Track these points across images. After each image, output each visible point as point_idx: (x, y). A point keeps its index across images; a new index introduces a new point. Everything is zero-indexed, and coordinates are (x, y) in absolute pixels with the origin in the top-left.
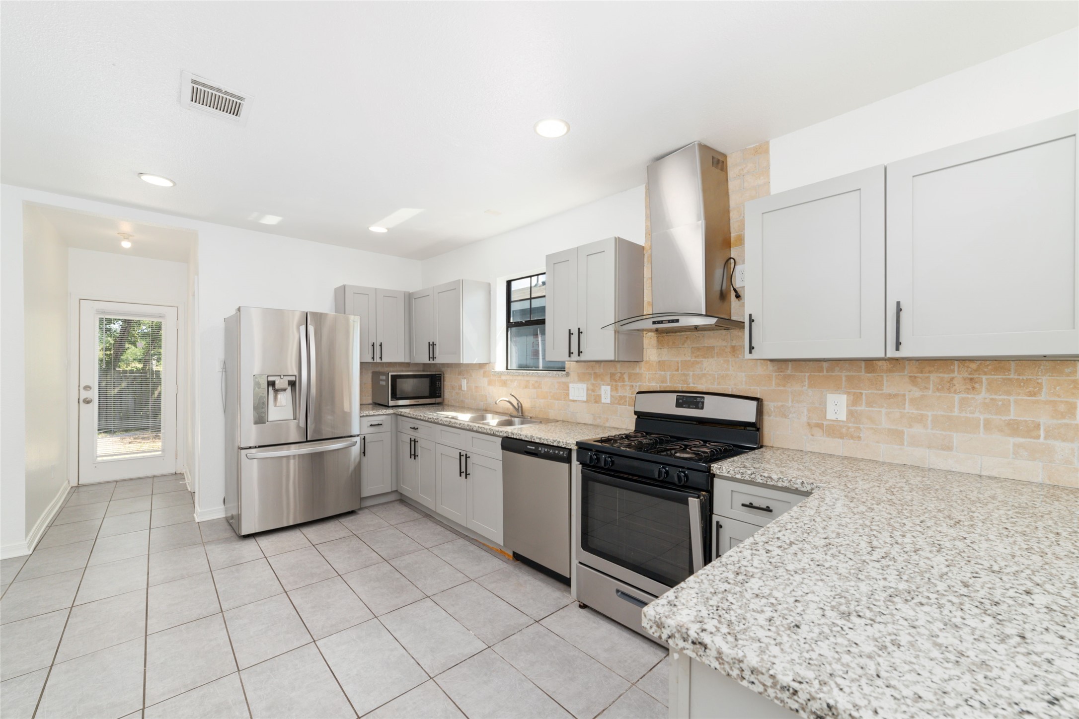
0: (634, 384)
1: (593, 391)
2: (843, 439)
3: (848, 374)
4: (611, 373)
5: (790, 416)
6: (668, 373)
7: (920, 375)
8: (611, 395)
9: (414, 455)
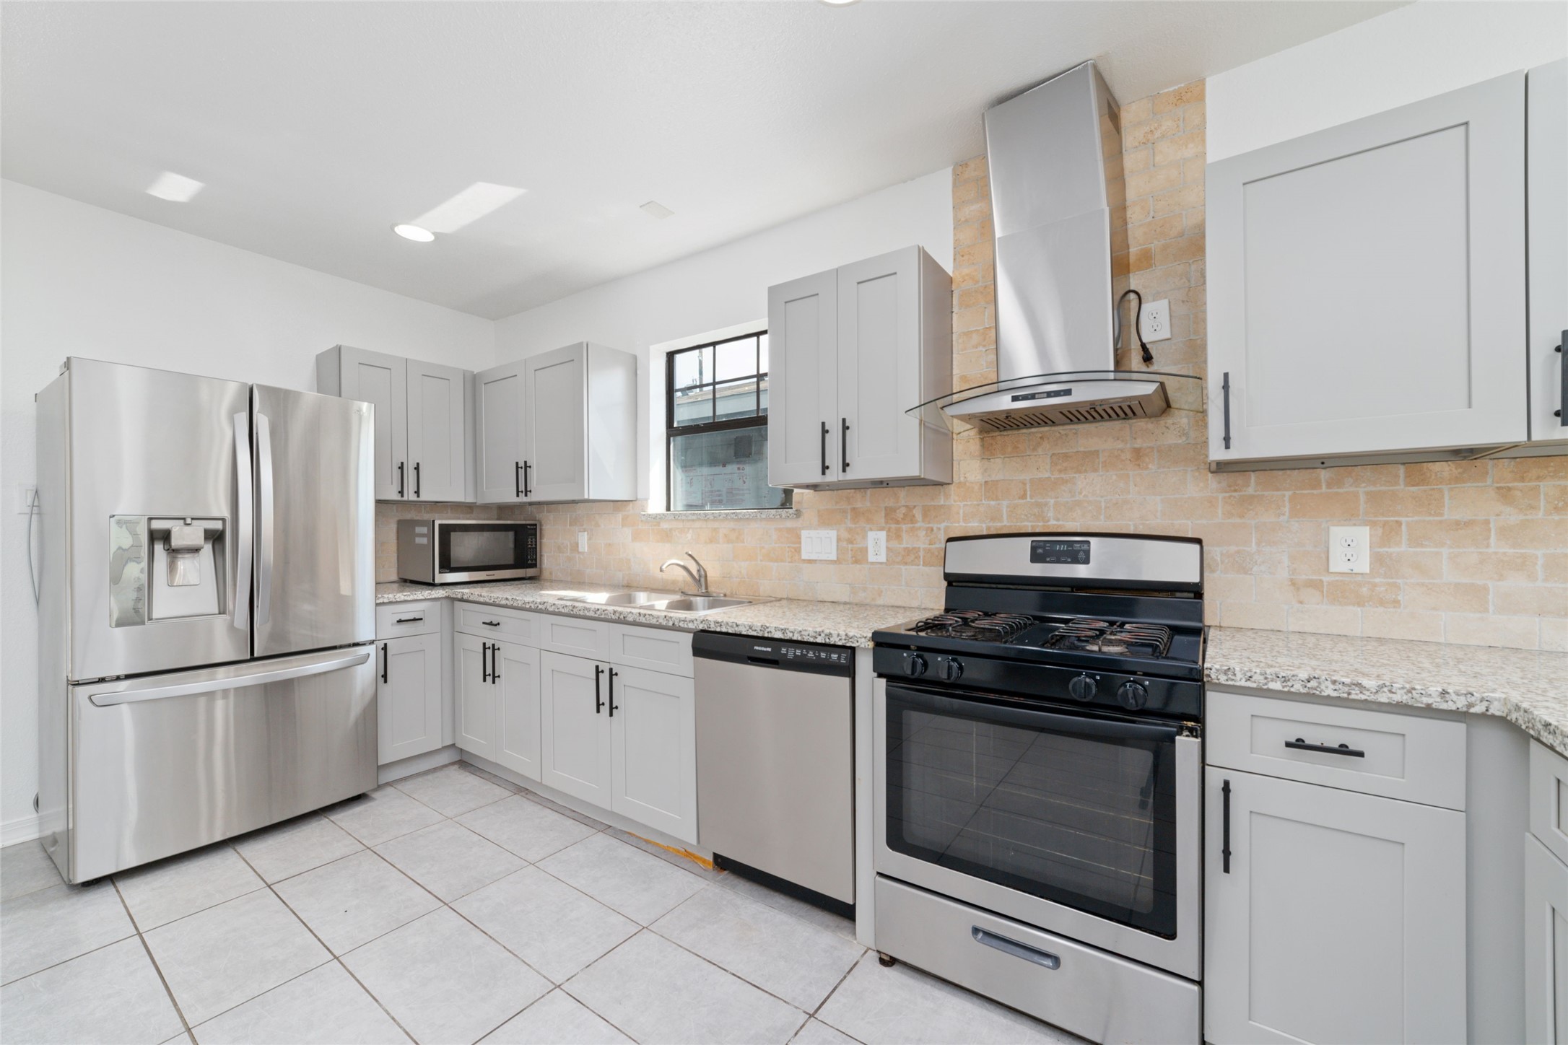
0: (935, 526)
1: (850, 541)
2: (1364, 606)
3: (1372, 488)
4: (886, 508)
5: (1255, 569)
6: (1005, 503)
7: (1520, 484)
8: (887, 548)
9: (491, 675)
